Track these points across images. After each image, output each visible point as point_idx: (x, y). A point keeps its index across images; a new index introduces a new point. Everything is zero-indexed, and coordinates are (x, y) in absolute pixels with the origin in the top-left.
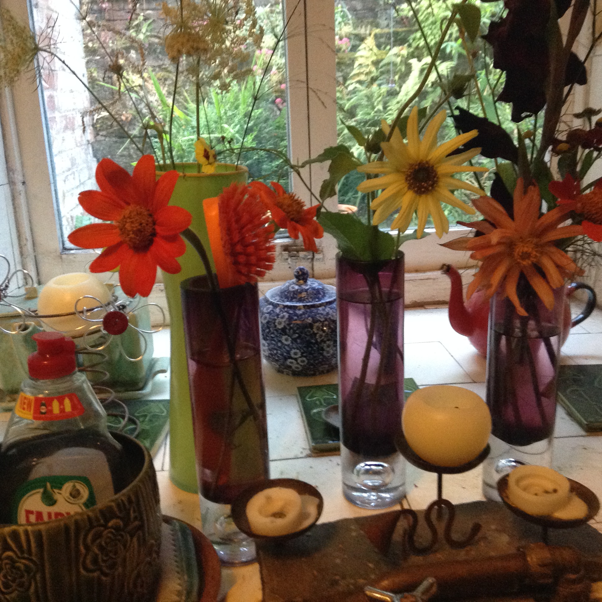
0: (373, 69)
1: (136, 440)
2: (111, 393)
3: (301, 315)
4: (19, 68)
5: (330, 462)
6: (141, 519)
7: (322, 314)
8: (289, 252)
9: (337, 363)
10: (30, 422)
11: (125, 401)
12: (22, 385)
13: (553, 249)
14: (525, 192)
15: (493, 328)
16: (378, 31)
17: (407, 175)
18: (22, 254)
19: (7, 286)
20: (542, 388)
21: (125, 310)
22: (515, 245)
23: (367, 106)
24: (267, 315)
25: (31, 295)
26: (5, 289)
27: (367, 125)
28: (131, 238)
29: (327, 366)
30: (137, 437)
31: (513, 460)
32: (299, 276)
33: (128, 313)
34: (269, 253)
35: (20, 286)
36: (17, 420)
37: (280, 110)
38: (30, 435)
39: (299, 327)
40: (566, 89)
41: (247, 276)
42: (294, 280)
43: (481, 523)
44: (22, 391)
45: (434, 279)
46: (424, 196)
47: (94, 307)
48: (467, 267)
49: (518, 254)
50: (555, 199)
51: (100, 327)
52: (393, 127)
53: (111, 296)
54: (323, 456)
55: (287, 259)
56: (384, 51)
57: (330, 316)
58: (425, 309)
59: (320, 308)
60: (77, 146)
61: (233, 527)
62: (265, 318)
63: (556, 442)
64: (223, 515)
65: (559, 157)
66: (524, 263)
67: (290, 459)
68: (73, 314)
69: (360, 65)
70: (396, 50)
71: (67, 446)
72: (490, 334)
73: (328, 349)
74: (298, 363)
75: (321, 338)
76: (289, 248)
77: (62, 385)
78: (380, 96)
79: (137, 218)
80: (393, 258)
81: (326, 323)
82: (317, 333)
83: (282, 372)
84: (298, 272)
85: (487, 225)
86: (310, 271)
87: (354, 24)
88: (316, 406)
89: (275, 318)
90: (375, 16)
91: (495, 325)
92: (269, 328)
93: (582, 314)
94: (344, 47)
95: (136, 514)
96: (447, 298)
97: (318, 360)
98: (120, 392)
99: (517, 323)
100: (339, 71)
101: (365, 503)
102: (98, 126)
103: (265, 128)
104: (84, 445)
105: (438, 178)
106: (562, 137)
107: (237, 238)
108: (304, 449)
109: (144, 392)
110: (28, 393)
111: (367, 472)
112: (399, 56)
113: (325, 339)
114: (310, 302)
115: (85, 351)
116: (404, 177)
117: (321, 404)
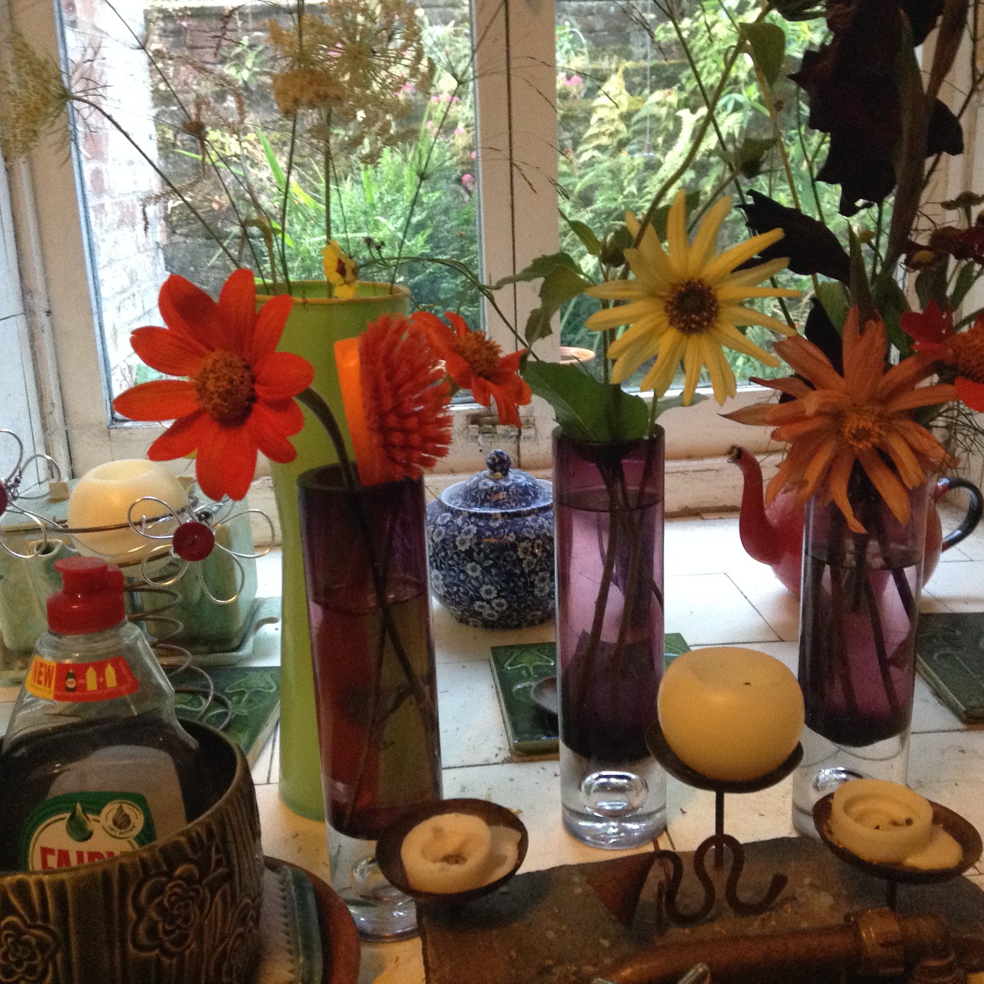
0: (622, 127)
1: (223, 734)
2: (186, 655)
3: (498, 528)
4: (36, 128)
5: (541, 771)
6: (229, 864)
7: (532, 527)
8: (480, 425)
9: (554, 609)
10: (48, 703)
11: (209, 668)
12: (37, 643)
13: (909, 424)
14: (862, 331)
15: (810, 552)
16: (629, 64)
17: (669, 302)
18: (44, 428)
19: (17, 481)
20: (890, 652)
21: (209, 521)
22: (845, 416)
23: (611, 187)
24: (442, 529)
25: (58, 496)
26: (13, 486)
27: (611, 218)
28: (215, 404)
29: (540, 613)
30: (225, 729)
31: (842, 769)
32: (495, 464)
33: (215, 525)
34: (443, 429)
35: (41, 480)
36: (27, 700)
37: (469, 193)
38: (49, 725)
39: (494, 548)
40: (929, 161)
41: (407, 467)
42: (487, 472)
43: (786, 875)
44: (37, 652)
45: (717, 471)
46: (694, 337)
47: (158, 516)
48: (768, 452)
49: (850, 432)
50: (910, 342)
51: (168, 548)
52: (644, 225)
53: (186, 498)
54: (532, 761)
55: (477, 437)
56: (640, 98)
57: (544, 531)
58: (703, 519)
59: (529, 518)
60: (139, 252)
61: (380, 878)
62: (440, 533)
63: (913, 740)
64: (366, 858)
65: (918, 272)
66: (861, 446)
67: (477, 765)
68: (126, 526)
69: (601, 120)
70: (659, 95)
71: (110, 743)
72: (805, 561)
73: (542, 585)
74: (493, 608)
75: (529, 566)
76: (481, 420)
77: (103, 644)
78: (633, 170)
79: (225, 371)
80: (646, 438)
81: (540, 541)
82: (523, 559)
83: (467, 623)
84: (494, 459)
85: (799, 383)
86: (513, 457)
87: (589, 52)
88: (521, 679)
89: (456, 533)
90: (627, 41)
91: (814, 547)
92: (445, 550)
93: (959, 529)
94: (574, 91)
95: (222, 856)
96: (738, 501)
97: (525, 602)
98: (201, 653)
99: (850, 545)
100: (565, 129)
101: (599, 840)
102: (175, 218)
103: (445, 222)
104: (137, 742)
105: (717, 308)
106: (922, 240)
107: (389, 403)
108: (500, 749)
109: (240, 653)
110: (47, 657)
111: (603, 787)
112: (663, 105)
113: (538, 569)
114: (512, 507)
115: (146, 587)
116: (662, 305)
117: (529, 675)
